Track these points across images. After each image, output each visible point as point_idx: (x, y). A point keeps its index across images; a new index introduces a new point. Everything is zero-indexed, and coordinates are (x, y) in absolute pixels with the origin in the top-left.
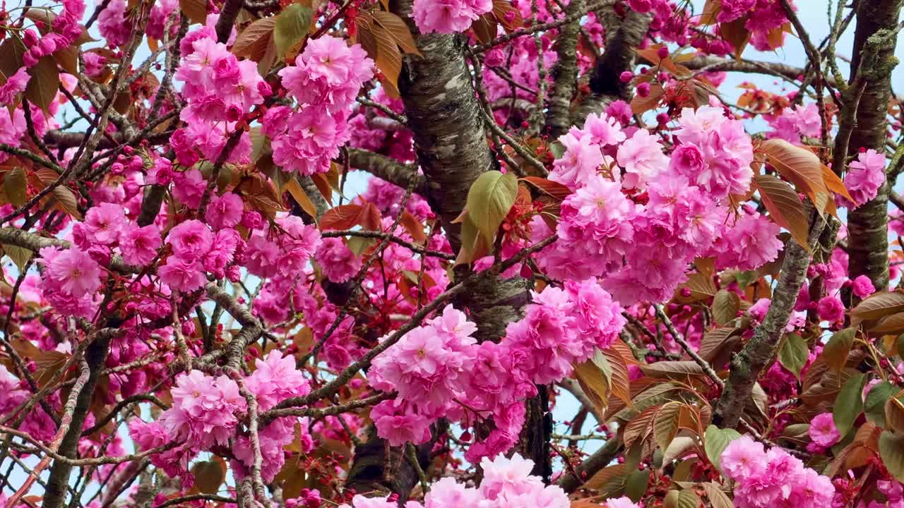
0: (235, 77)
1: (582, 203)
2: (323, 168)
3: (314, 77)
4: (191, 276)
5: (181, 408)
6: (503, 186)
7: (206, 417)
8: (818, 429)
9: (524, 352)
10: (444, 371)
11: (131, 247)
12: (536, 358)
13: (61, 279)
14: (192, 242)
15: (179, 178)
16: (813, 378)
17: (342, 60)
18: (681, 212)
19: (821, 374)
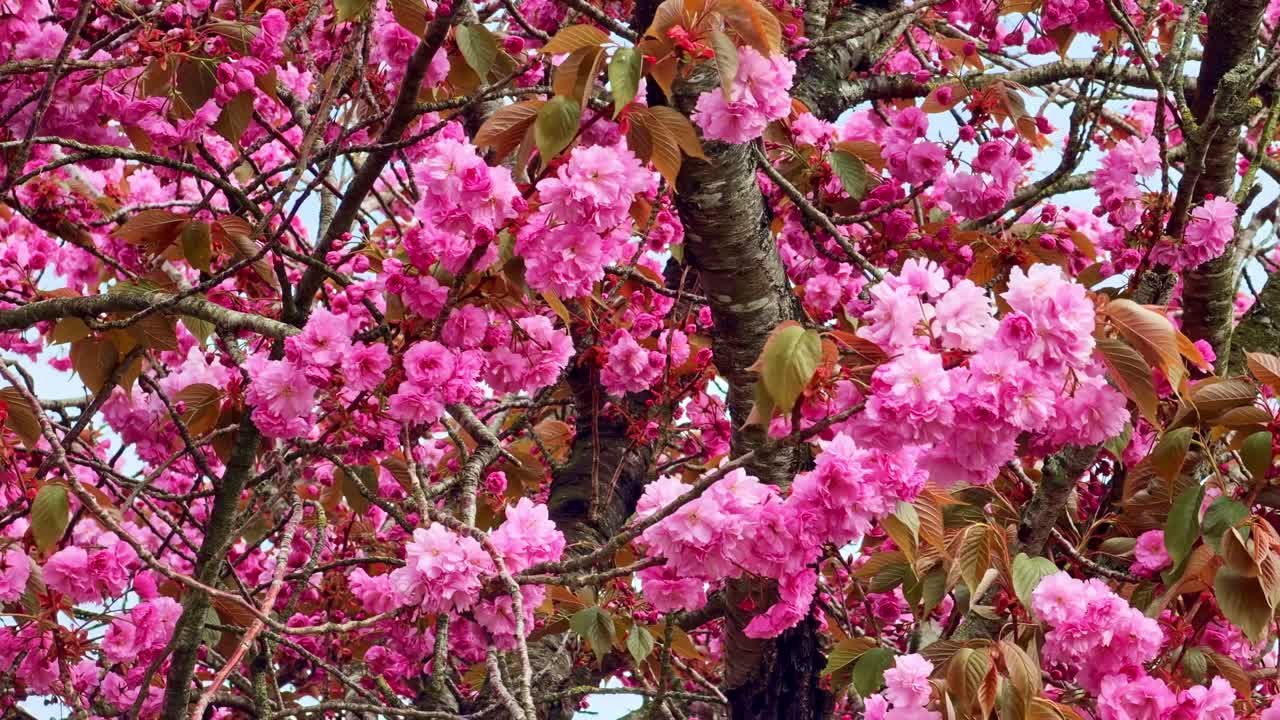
0: (485, 190)
1: (895, 379)
2: (585, 291)
3: (579, 196)
4: (427, 408)
5: (418, 569)
6: (804, 347)
7: (446, 580)
8: (1146, 548)
9: (816, 514)
10: (719, 539)
11: (355, 370)
12: (828, 520)
13: (269, 397)
14: (430, 368)
15: (412, 285)
16: (1137, 482)
17: (612, 176)
18: (1007, 391)
19: (1147, 478)
